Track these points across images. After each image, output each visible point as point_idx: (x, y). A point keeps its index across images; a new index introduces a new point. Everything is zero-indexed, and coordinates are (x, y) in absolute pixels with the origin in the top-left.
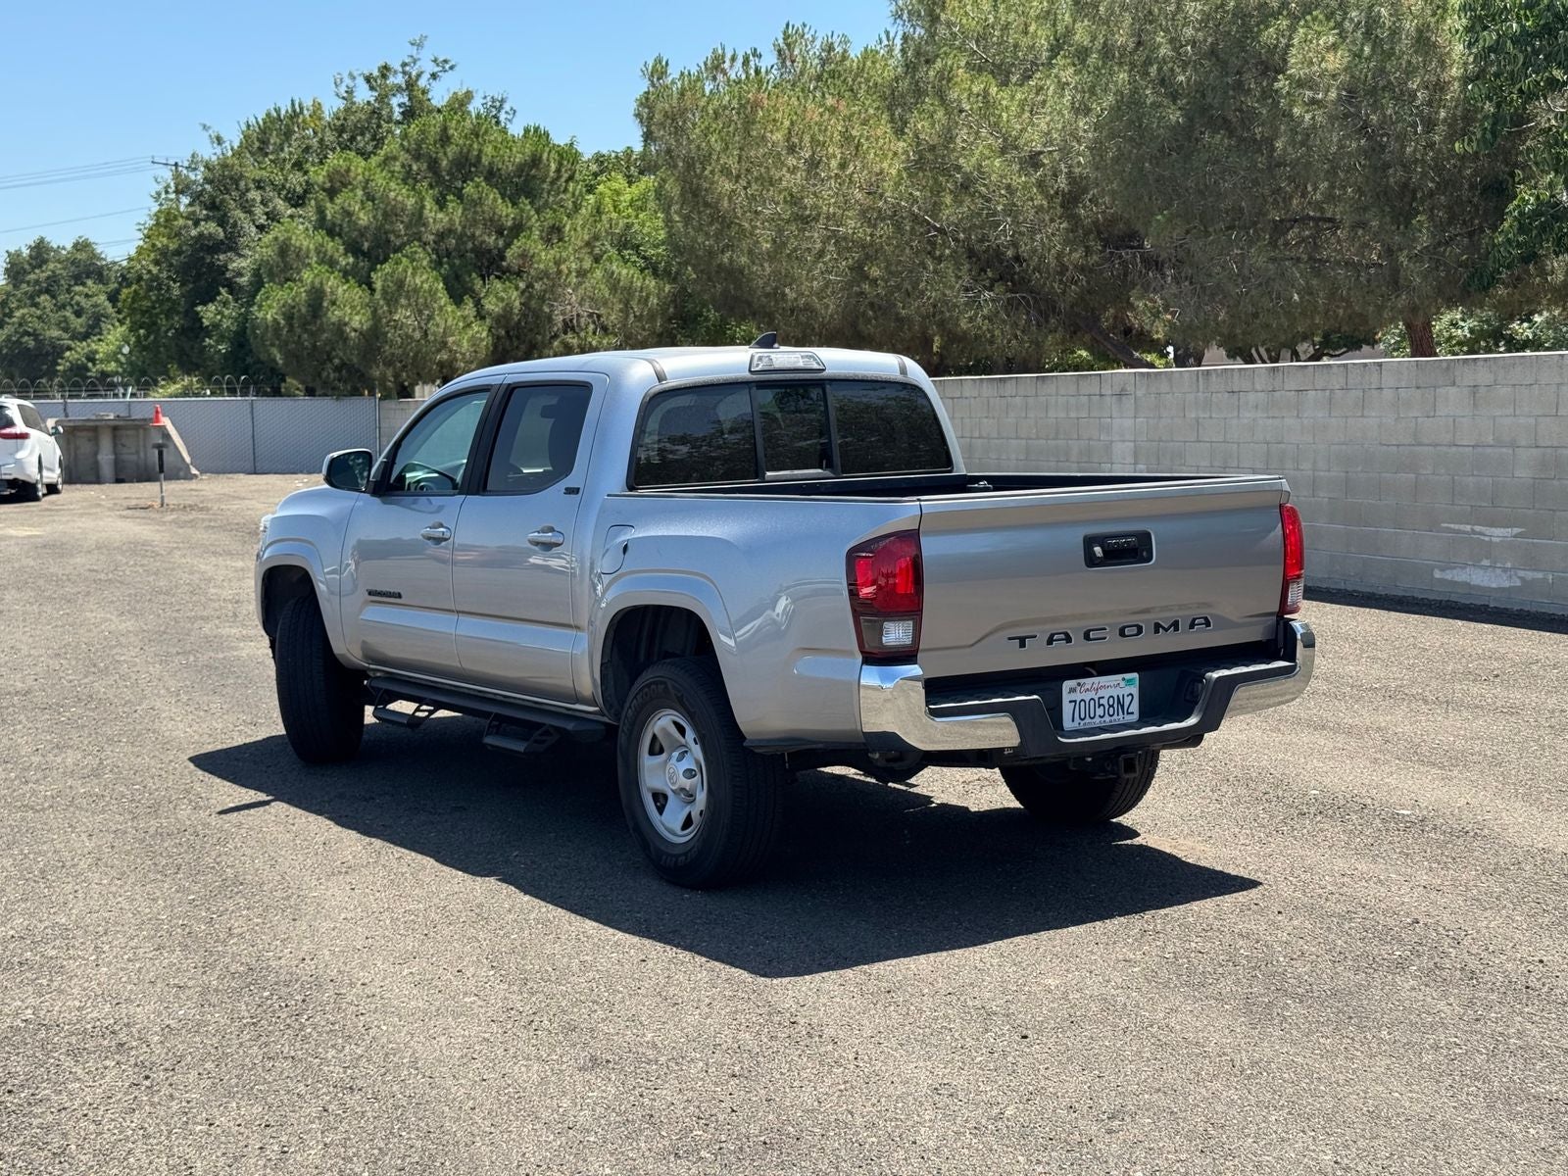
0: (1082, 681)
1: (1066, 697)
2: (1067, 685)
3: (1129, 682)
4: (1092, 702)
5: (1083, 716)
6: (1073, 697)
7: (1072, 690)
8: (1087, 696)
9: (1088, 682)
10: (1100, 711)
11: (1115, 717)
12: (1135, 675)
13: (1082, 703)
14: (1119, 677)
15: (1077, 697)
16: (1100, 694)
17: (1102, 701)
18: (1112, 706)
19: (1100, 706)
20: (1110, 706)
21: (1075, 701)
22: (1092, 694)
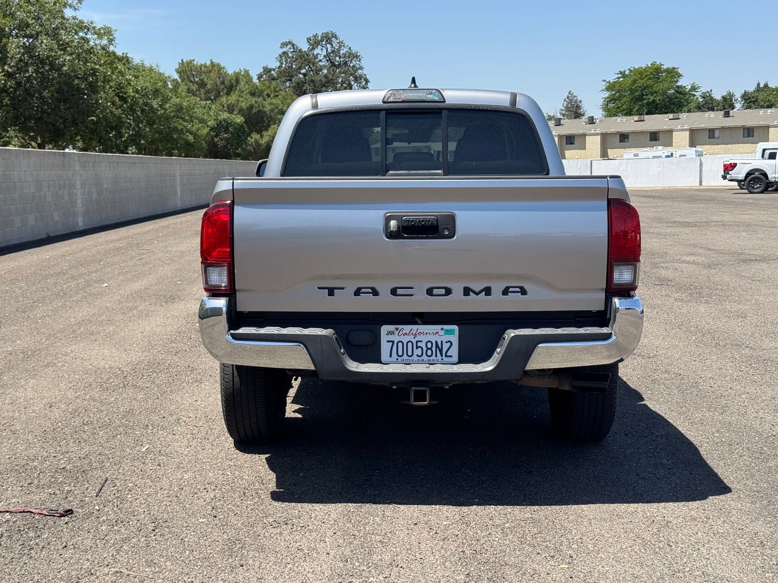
0: (400, 327)
1: (384, 338)
2: (385, 329)
3: (448, 332)
4: (410, 345)
5: (400, 353)
6: (390, 338)
7: (390, 333)
8: (405, 339)
9: (407, 328)
10: (419, 352)
11: (434, 357)
12: (455, 328)
13: (400, 345)
14: (440, 327)
15: (396, 338)
16: (418, 338)
17: (419, 344)
18: (431, 349)
19: (417, 347)
20: (428, 349)
21: (393, 342)
22: (411, 338)
